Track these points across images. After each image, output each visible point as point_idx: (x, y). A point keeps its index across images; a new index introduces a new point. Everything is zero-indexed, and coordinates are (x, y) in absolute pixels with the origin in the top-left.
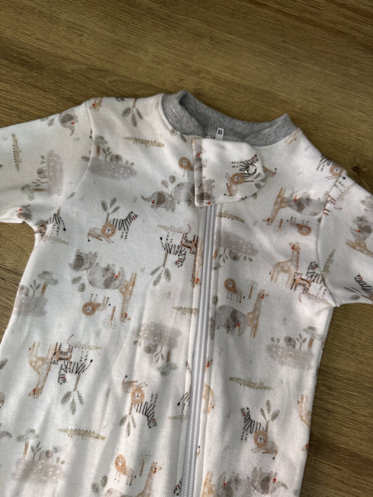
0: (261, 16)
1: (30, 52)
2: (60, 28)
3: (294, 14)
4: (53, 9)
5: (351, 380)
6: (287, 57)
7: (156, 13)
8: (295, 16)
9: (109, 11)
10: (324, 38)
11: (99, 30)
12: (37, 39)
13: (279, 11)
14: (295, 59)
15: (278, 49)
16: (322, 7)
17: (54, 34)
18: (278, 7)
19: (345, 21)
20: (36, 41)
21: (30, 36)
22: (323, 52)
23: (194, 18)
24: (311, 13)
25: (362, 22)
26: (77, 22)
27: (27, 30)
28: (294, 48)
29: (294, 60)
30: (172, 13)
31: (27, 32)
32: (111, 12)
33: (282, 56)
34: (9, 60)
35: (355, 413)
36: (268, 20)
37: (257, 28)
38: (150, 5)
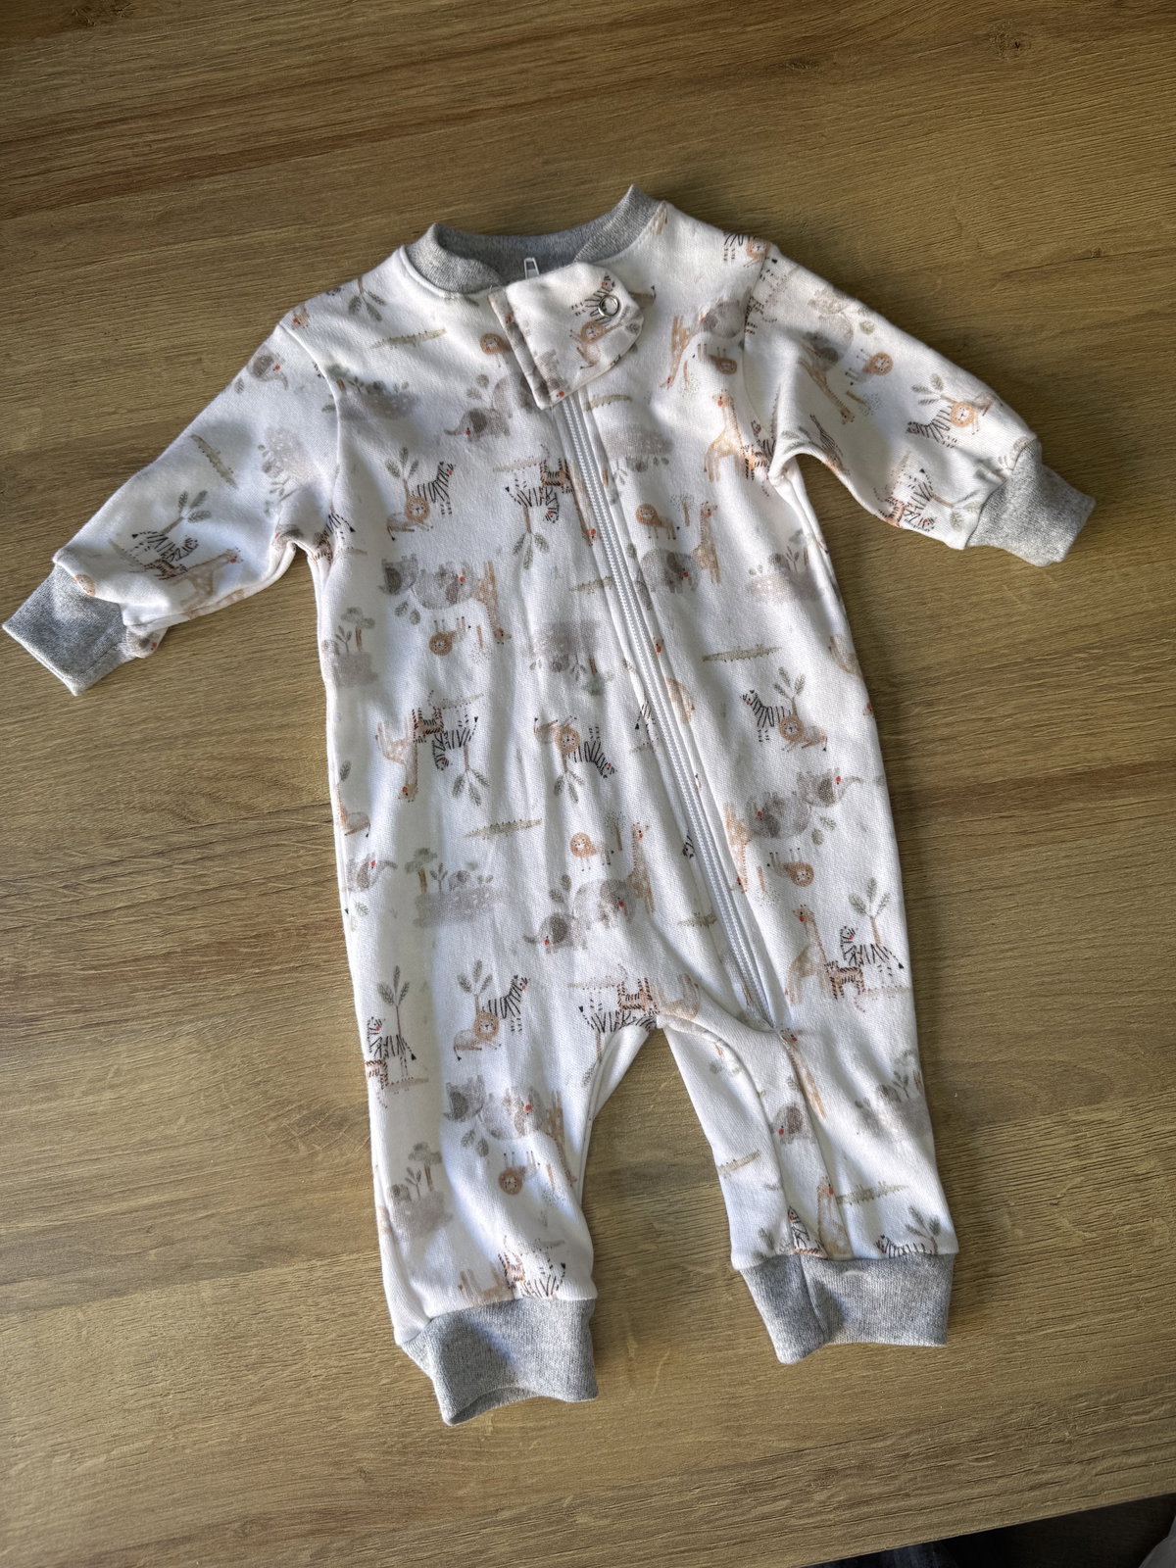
0: (481, 139)
1: (133, 441)
2: (157, 370)
3: (536, 98)
4: (122, 342)
5: (958, 673)
6: (567, 189)
7: (297, 245)
8: (540, 100)
9: (217, 289)
10: (613, 112)
11: (222, 334)
12: (130, 411)
13: (505, 109)
14: (582, 183)
15: (543, 182)
16: (578, 52)
17: (152, 387)
18: (501, 101)
19: (634, 53)
20: (130, 416)
21: (114, 413)
22: (624, 140)
23: (368, 214)
24: (565, 77)
25: (665, 36)
26: (177, 342)
27: (104, 406)
28: (571, 163)
29: (583, 187)
30: (325, 229)
31: (105, 409)
32: (222, 288)
33: (558, 191)
34: (109, 475)
35: (990, 719)
36: (496, 138)
37: (486, 166)
38: (279, 236)
